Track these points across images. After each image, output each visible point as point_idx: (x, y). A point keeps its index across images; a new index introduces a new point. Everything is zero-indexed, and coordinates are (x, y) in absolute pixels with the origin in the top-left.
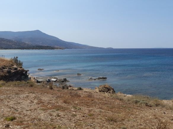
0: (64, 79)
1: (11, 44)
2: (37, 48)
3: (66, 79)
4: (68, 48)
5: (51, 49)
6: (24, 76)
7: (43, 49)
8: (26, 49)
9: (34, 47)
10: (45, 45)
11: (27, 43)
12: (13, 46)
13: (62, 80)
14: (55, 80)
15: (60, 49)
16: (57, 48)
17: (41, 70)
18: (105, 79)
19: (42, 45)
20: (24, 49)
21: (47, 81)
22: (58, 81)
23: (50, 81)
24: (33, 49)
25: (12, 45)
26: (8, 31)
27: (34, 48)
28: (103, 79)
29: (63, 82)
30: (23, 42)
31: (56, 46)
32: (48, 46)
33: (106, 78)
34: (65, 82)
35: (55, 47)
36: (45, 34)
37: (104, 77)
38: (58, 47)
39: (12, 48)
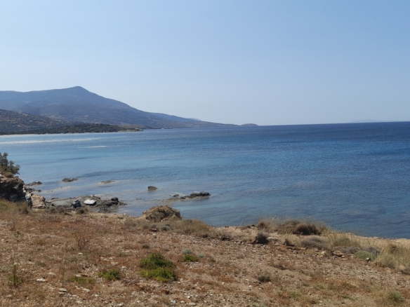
0: (113, 200)
1: (13, 121)
2: (77, 129)
3: (117, 199)
4: (151, 128)
5: (110, 131)
6: (15, 195)
7: (90, 132)
8: (49, 133)
9: (69, 127)
10: (97, 123)
11: (53, 117)
12: (19, 126)
13: (107, 203)
14: (92, 202)
15: (132, 129)
16: (125, 129)
17: (70, 181)
18: (205, 197)
19: (89, 122)
20: (44, 133)
21: (72, 205)
22: (98, 203)
23: (80, 206)
24: (68, 132)
25: (17, 124)
26: (6, 91)
27: (68, 130)
28: (200, 197)
29: (109, 205)
30: (42, 115)
31: (123, 125)
32: (102, 125)
33: (208, 194)
34: (115, 205)
35: (119, 126)
36: (95, 95)
37: (205, 192)
38: (129, 125)
39: (16, 131)
